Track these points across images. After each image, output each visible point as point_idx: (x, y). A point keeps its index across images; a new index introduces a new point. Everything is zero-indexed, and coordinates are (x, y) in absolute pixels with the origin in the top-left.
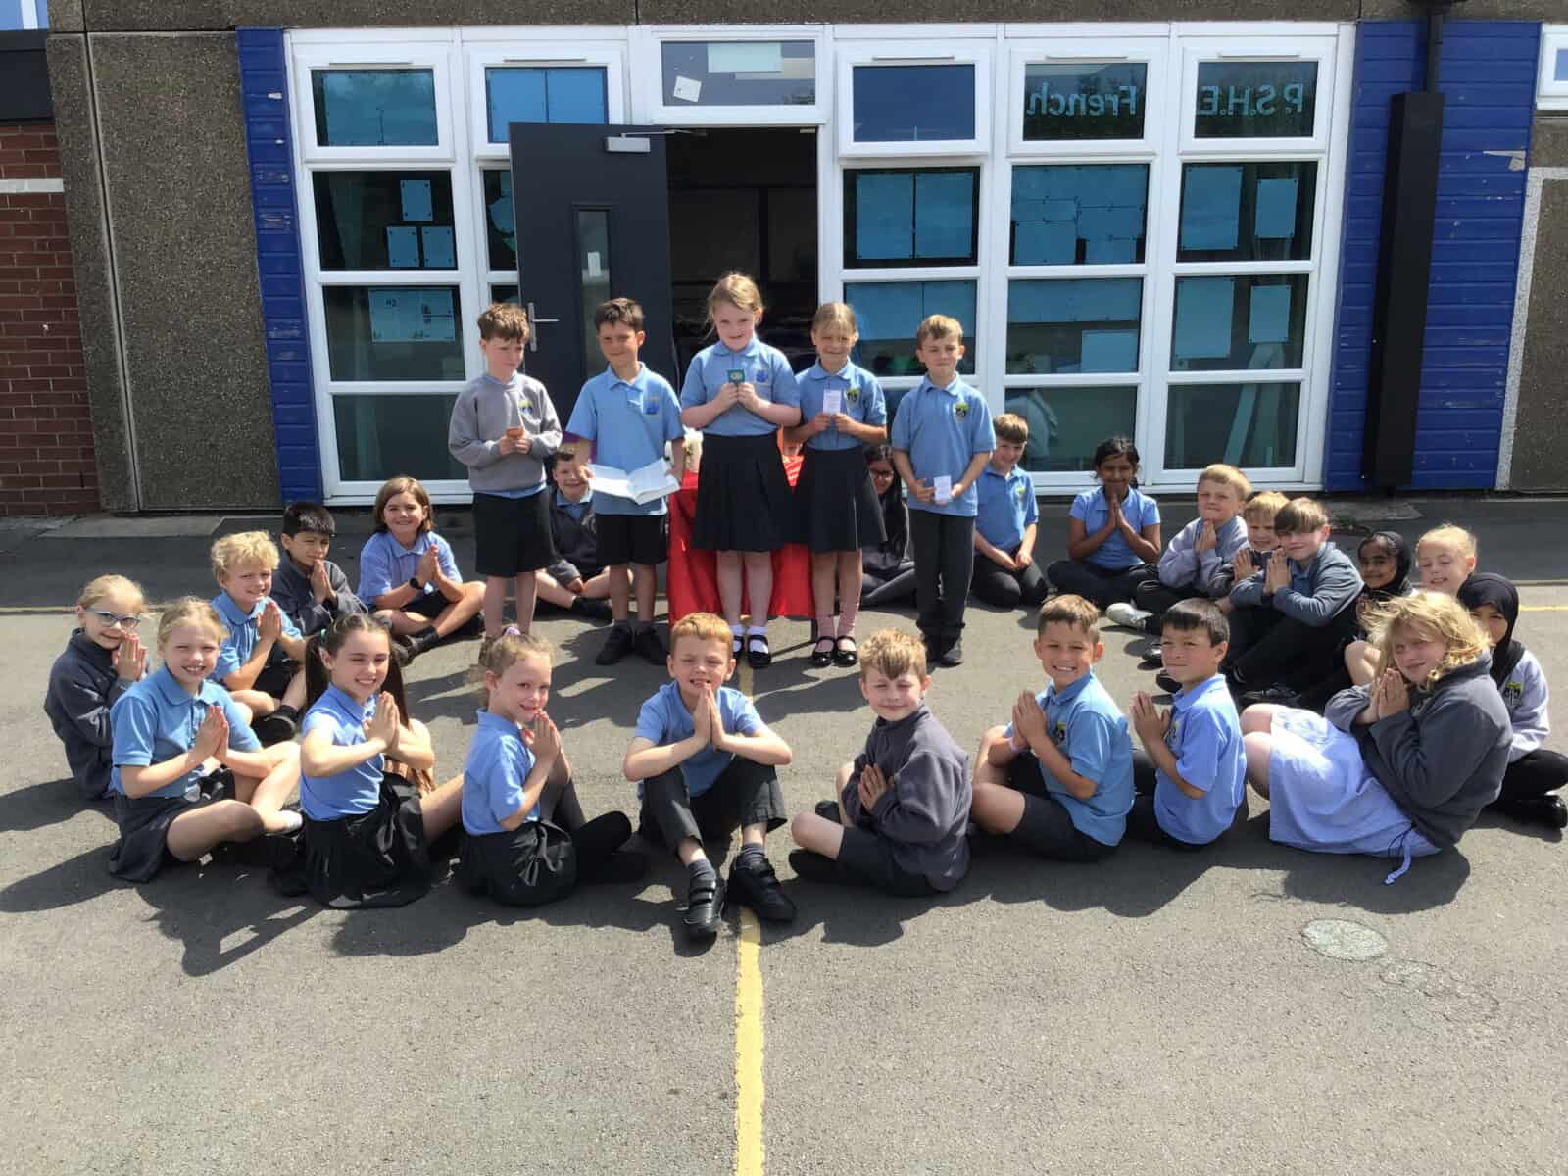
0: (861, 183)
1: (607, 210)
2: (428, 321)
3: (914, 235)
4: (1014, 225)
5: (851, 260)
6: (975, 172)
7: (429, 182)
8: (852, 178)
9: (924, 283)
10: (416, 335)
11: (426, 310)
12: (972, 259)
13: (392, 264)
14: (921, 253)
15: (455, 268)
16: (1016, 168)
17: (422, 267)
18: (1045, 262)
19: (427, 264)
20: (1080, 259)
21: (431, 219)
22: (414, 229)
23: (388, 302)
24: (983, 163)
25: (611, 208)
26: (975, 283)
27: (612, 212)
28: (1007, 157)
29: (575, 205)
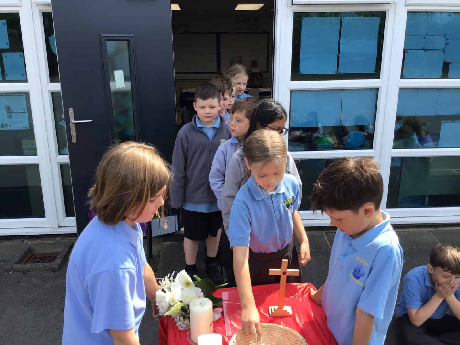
1: (128, 41)
2: (10, 117)
3: (338, 57)
4: (405, 52)
5: (296, 75)
6: (382, 16)
7: (5, 22)
8: (299, 19)
9: (342, 90)
10: (2, 125)
11: (8, 109)
12: (376, 75)
14: (342, 71)
15: (26, 81)
16: (410, 13)
17: (4, 80)
19: (7, 78)
20: (445, 75)
21: (8, 47)
24: (389, 10)
25: (131, 39)
26: (377, 90)
27: (131, 41)
28: (405, 6)
29: (103, 36)
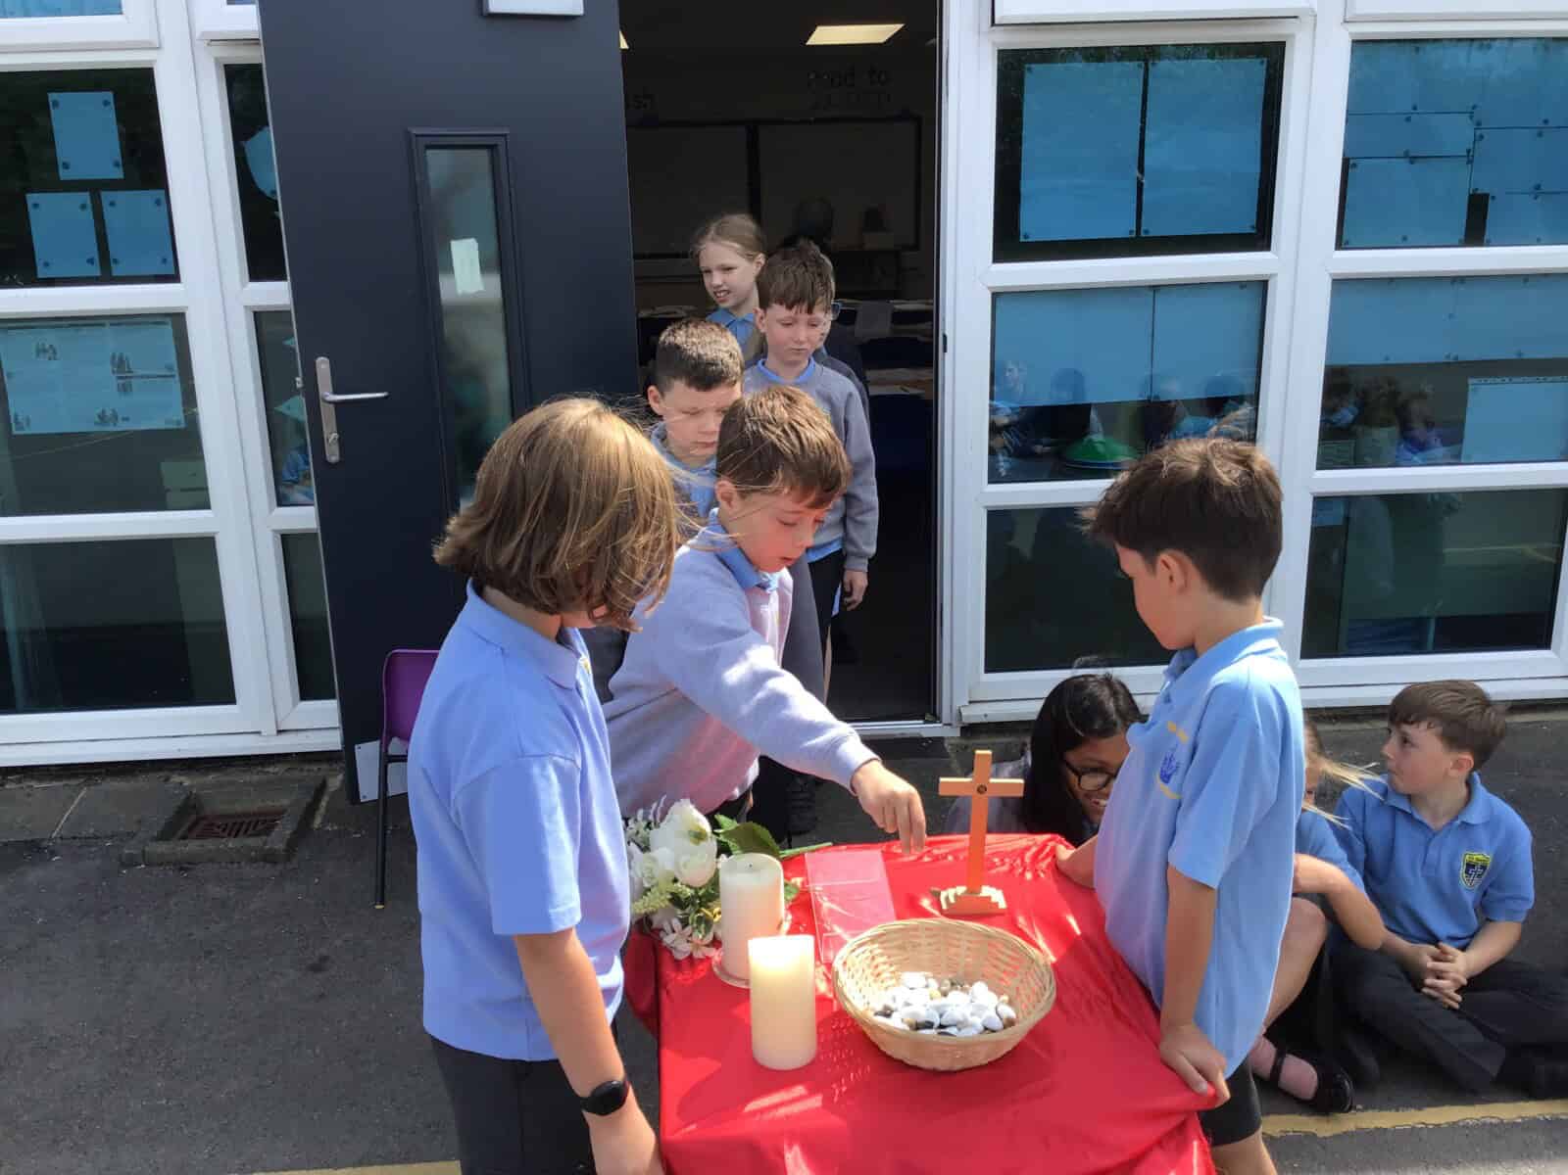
0: (1036, 76)
1: (492, 148)
2: (125, 389)
3: (1140, 187)
4: (1347, 165)
5: (1009, 243)
6: (1271, 56)
7: (109, 96)
8: (1013, 68)
9: (1155, 288)
10: (102, 417)
11: (120, 365)
12: (1259, 237)
13: (42, 273)
14: (1154, 228)
15: (174, 278)
16: (1359, 44)
17: (107, 278)
18: (1404, 243)
19: (117, 271)
20: (1475, 234)
21: (118, 174)
22: (85, 197)
23: (41, 351)
24: (1293, 36)
25: (500, 142)
26: (1262, 286)
27: (502, 150)
28: (1345, 22)
29: (417, 136)
